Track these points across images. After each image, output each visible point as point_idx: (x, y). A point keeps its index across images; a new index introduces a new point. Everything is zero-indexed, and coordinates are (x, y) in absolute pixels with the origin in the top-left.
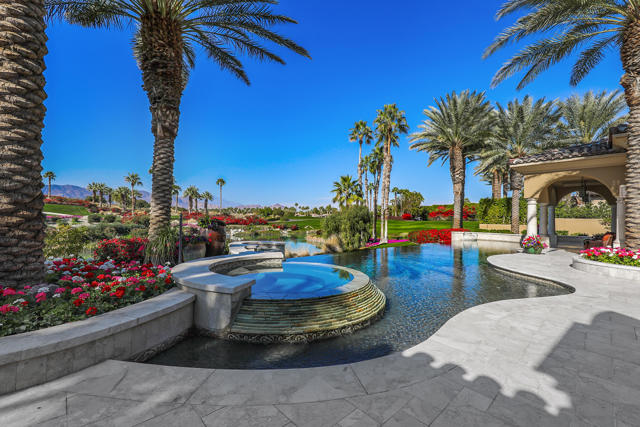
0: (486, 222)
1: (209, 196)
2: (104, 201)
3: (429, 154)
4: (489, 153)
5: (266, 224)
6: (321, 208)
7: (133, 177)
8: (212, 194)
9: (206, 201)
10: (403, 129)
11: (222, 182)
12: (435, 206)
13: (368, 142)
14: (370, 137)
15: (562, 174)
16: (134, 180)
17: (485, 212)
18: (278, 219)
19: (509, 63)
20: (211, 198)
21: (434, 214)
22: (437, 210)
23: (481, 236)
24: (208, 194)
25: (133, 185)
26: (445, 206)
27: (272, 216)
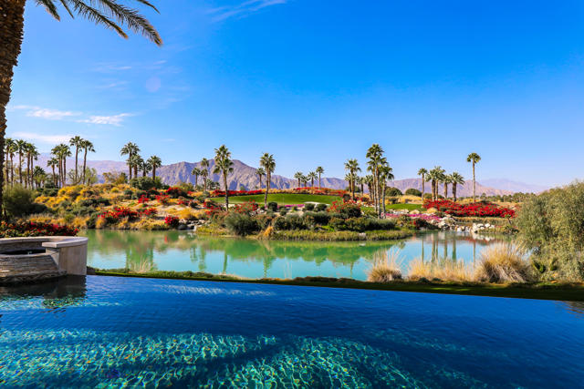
9: (455, 185)
11: (476, 157)
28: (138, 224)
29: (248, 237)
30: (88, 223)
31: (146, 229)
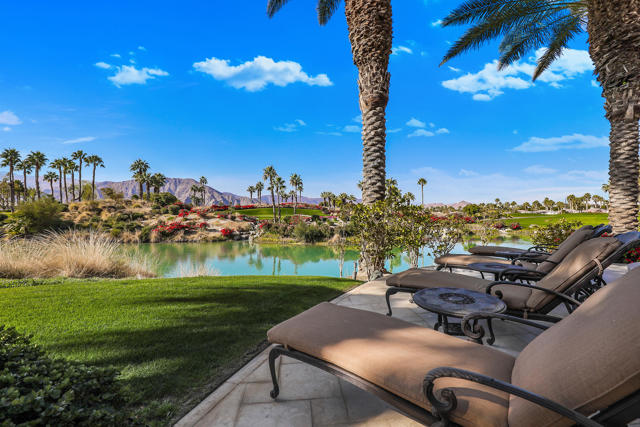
6: (536, 202)
11: (423, 181)
24: (410, 194)
28: (195, 237)
29: (317, 244)
30: (141, 237)
31: (206, 240)
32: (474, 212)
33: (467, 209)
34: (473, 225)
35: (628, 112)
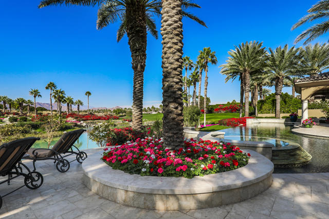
0: (262, 113)
1: (80, 103)
2: (6, 108)
3: (227, 76)
4: (266, 75)
5: (118, 119)
6: (148, 108)
7: (35, 91)
8: (82, 101)
9: (79, 106)
10: (214, 62)
11: (89, 93)
12: (218, 105)
13: (190, 69)
14: (192, 66)
15: (322, 87)
16: (36, 93)
17: (261, 108)
18: (125, 115)
19: (305, 32)
20: (81, 104)
21: (217, 110)
22: (219, 107)
23: (262, 120)
24: (80, 102)
25: (35, 97)
26: (223, 105)
27: (121, 114)
32: (119, 113)
33: (115, 111)
34: (118, 120)
35: (139, 67)
